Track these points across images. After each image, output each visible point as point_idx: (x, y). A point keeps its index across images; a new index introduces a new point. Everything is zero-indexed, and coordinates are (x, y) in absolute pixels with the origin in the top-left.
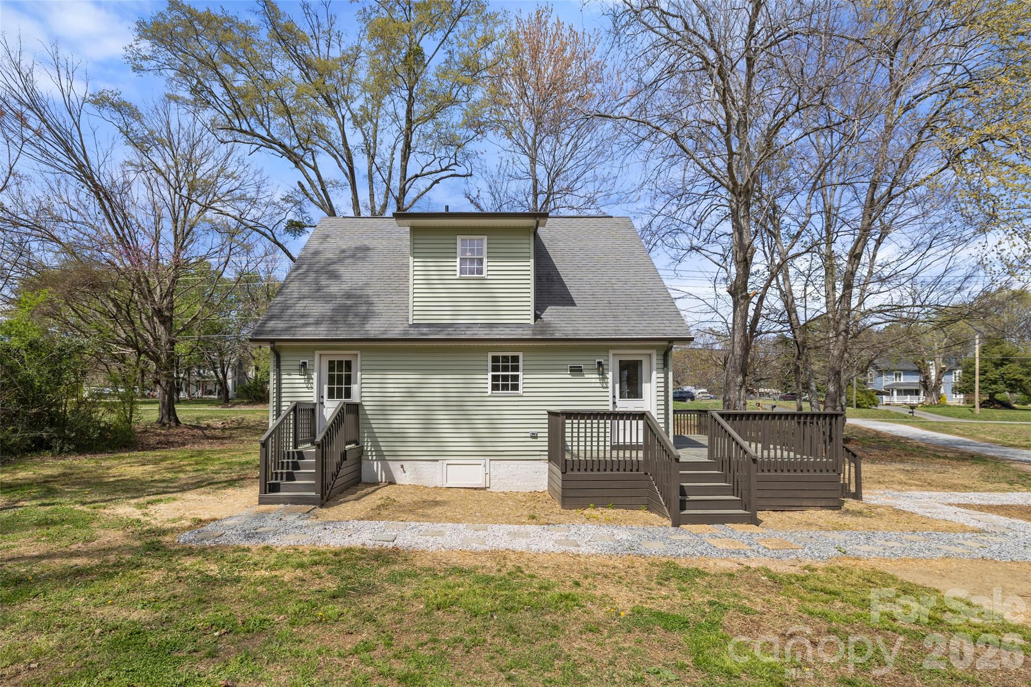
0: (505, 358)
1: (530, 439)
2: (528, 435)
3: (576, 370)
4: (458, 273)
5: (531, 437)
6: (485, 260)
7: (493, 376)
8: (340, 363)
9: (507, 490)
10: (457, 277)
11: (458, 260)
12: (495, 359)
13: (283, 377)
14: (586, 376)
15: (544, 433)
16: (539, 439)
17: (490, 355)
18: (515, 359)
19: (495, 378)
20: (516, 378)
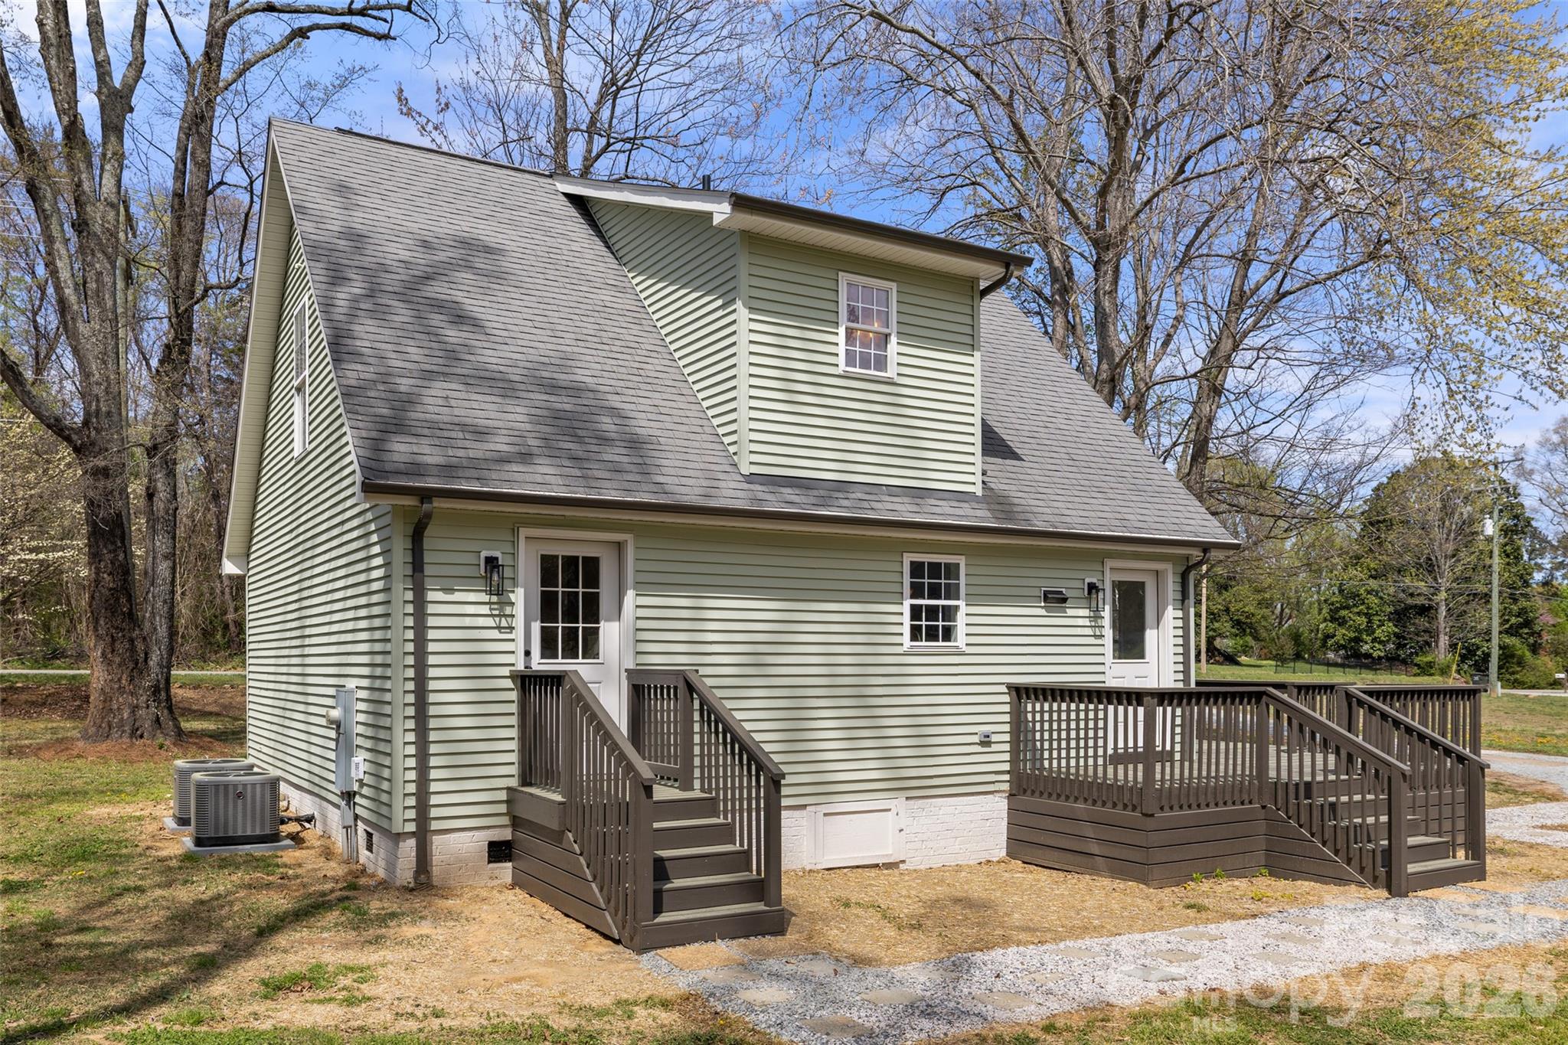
0: (935, 569)
1: (979, 749)
2: (976, 739)
3: (1055, 600)
4: (841, 360)
5: (983, 744)
6: (894, 339)
7: (913, 608)
8: (571, 562)
9: (936, 863)
10: (839, 371)
11: (842, 331)
12: (917, 569)
13: (431, 596)
14: (1070, 612)
15: (1002, 737)
16: (994, 748)
17: (908, 558)
18: (952, 570)
19: (916, 612)
20: (950, 613)
